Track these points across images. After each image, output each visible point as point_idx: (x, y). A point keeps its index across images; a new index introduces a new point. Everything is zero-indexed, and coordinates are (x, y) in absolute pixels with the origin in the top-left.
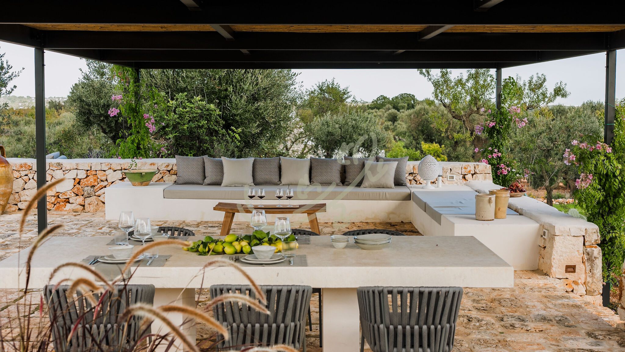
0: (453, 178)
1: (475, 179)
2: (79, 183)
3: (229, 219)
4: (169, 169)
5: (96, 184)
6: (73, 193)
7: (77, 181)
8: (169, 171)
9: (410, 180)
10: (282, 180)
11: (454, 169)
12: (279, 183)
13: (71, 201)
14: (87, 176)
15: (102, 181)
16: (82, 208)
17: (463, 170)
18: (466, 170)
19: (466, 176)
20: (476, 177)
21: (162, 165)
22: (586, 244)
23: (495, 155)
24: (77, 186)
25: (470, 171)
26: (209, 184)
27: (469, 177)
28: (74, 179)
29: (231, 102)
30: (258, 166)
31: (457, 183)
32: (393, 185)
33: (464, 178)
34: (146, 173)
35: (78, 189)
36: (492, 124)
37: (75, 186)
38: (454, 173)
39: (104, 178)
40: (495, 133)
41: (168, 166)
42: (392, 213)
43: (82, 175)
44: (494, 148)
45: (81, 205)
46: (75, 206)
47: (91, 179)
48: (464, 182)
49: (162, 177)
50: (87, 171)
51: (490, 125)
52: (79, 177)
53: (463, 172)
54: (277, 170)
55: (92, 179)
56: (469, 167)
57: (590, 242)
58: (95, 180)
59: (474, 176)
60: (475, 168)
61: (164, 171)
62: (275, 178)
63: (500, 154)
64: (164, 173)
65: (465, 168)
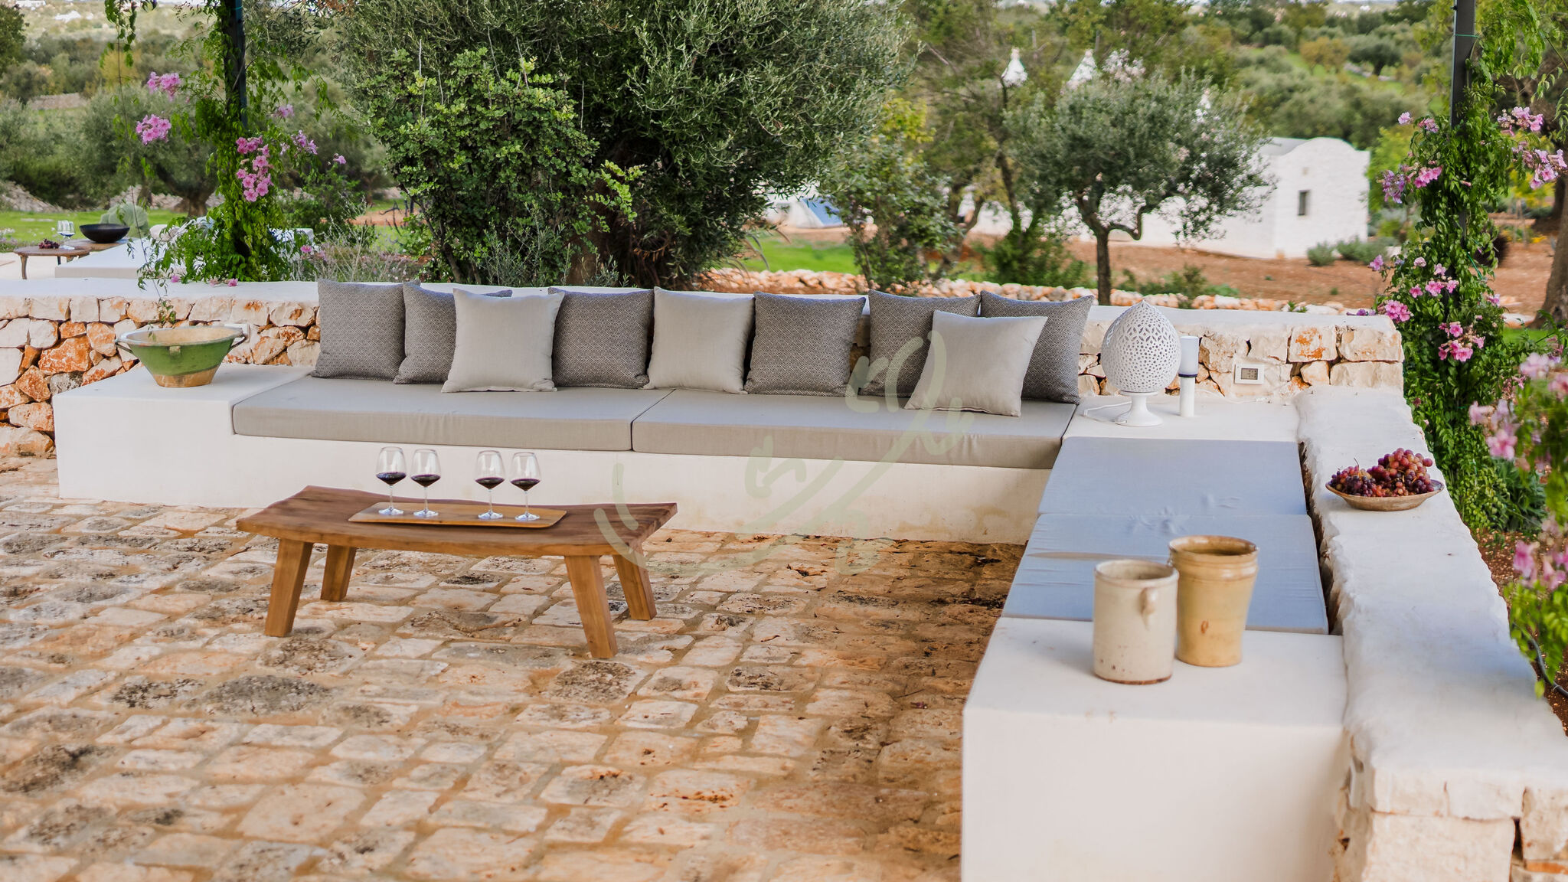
0: (1254, 374)
1: (1338, 382)
2: (35, 362)
3: (295, 565)
4: (304, 321)
5: (84, 366)
6: (17, 394)
7: (31, 356)
8: (305, 330)
9: (1099, 379)
10: (650, 371)
11: (1261, 343)
12: (641, 380)
13: (13, 417)
14: (59, 341)
15: (104, 356)
16: (47, 439)
17: (1295, 347)
18: (1305, 347)
19: (1304, 371)
20: (1340, 375)
21: (281, 309)
22: (1529, 854)
23: (1433, 288)
24: (32, 370)
25: (1318, 354)
26: (413, 381)
27: (1315, 372)
28: (22, 349)
29: (644, 72)
30: (572, 323)
31: (1269, 394)
32: (1015, 403)
33: (1297, 372)
34: (182, 348)
35: (34, 382)
36: (1427, 176)
37: (25, 370)
38: (1259, 357)
39: (108, 348)
40: (1443, 206)
41: (299, 313)
42: (996, 512)
43: (43, 337)
44: (1435, 259)
45: (45, 433)
46: (24, 436)
47: (70, 349)
48: (1297, 390)
49: (285, 350)
50: (60, 323)
51: (1422, 178)
52: (36, 343)
53: (1292, 353)
54: (637, 337)
55: (73, 349)
56: (1316, 338)
57: (1547, 846)
58: (81, 354)
59: (1336, 368)
60: (1339, 339)
61: (288, 329)
62: (628, 367)
63: (1452, 284)
64: (289, 336)
65: (1302, 341)
